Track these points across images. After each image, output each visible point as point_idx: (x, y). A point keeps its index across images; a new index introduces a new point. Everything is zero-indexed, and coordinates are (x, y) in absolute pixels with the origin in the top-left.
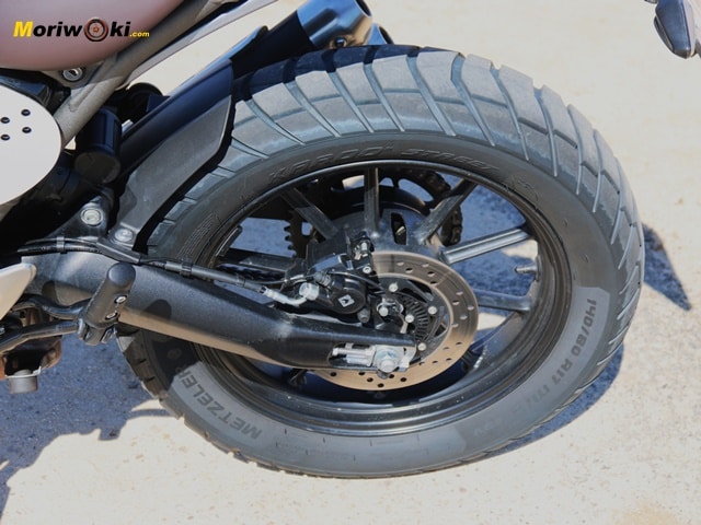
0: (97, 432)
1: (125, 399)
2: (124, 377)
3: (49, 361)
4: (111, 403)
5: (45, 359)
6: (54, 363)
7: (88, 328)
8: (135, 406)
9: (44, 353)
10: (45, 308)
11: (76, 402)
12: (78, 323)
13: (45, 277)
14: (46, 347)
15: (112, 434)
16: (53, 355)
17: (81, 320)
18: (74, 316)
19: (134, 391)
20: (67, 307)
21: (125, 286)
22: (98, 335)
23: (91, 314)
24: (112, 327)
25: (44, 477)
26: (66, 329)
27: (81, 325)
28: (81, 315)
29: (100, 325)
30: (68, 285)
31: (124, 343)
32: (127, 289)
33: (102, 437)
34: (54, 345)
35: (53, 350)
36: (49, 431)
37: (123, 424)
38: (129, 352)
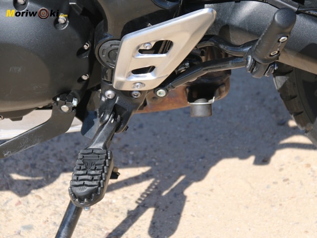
0: (252, 159)
1: (275, 134)
2: (274, 116)
3: (220, 93)
4: (263, 136)
5: (217, 91)
6: (224, 95)
7: (255, 63)
8: (283, 139)
9: (217, 86)
10: (222, 47)
11: (236, 133)
12: (247, 59)
13: (222, 22)
14: (219, 81)
15: (263, 160)
16: (223, 89)
17: (250, 56)
18: (245, 53)
19: (282, 127)
20: (239, 46)
21: (287, 28)
22: (263, 69)
23: (259, 51)
24: (274, 63)
25: (212, 190)
26: (237, 64)
27: (250, 60)
28: (250, 52)
29: (265, 61)
30: (239, 29)
31: (279, 82)
32: (288, 30)
33: (256, 163)
34: (224, 80)
35: (223, 84)
36: (215, 155)
37: (273, 153)
38: (283, 90)
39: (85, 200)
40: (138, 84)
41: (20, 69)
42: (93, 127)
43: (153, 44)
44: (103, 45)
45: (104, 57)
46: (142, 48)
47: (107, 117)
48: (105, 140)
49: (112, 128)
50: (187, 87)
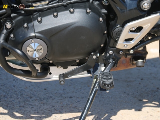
15: (139, 110)
39: (110, 86)
40: (126, 46)
41: (84, 37)
42: (98, 70)
43: (136, 28)
44: (116, 29)
45: (114, 34)
46: (131, 30)
47: (111, 61)
48: (110, 69)
49: (113, 65)
50: (131, 58)
